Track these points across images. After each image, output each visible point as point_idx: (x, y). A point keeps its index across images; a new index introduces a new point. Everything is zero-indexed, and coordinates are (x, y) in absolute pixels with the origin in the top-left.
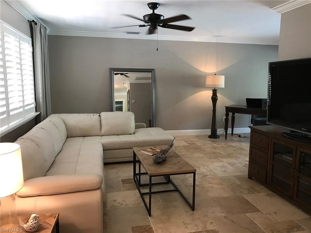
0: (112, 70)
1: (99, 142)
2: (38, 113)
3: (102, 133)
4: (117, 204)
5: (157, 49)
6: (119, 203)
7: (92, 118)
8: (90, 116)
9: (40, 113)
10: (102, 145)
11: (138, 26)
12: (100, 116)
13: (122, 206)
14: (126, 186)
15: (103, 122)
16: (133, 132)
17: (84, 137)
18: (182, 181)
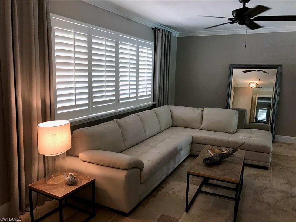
0: (232, 67)
1: (190, 135)
2: (154, 103)
3: (202, 127)
4: (171, 192)
5: (245, 46)
6: (174, 192)
7: (194, 112)
8: (194, 110)
9: (156, 103)
10: (192, 137)
11: (229, 24)
12: (203, 111)
13: (174, 195)
14: (193, 180)
15: (204, 117)
16: (233, 132)
17: (186, 128)
18: (255, 193)
